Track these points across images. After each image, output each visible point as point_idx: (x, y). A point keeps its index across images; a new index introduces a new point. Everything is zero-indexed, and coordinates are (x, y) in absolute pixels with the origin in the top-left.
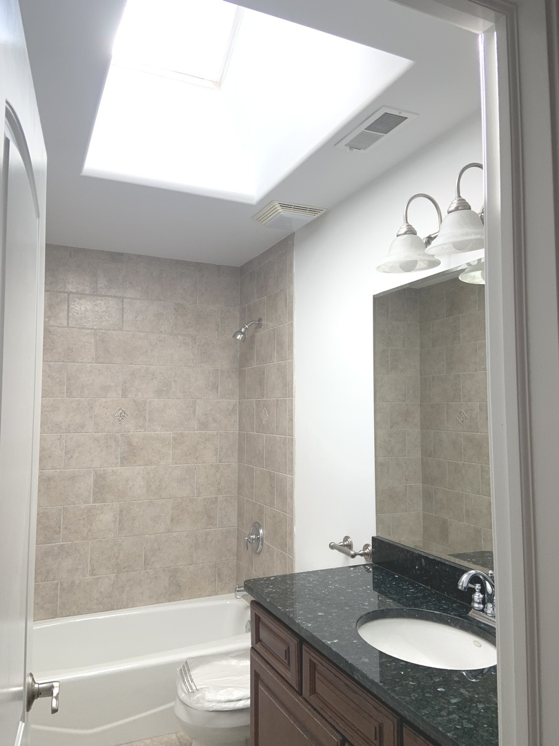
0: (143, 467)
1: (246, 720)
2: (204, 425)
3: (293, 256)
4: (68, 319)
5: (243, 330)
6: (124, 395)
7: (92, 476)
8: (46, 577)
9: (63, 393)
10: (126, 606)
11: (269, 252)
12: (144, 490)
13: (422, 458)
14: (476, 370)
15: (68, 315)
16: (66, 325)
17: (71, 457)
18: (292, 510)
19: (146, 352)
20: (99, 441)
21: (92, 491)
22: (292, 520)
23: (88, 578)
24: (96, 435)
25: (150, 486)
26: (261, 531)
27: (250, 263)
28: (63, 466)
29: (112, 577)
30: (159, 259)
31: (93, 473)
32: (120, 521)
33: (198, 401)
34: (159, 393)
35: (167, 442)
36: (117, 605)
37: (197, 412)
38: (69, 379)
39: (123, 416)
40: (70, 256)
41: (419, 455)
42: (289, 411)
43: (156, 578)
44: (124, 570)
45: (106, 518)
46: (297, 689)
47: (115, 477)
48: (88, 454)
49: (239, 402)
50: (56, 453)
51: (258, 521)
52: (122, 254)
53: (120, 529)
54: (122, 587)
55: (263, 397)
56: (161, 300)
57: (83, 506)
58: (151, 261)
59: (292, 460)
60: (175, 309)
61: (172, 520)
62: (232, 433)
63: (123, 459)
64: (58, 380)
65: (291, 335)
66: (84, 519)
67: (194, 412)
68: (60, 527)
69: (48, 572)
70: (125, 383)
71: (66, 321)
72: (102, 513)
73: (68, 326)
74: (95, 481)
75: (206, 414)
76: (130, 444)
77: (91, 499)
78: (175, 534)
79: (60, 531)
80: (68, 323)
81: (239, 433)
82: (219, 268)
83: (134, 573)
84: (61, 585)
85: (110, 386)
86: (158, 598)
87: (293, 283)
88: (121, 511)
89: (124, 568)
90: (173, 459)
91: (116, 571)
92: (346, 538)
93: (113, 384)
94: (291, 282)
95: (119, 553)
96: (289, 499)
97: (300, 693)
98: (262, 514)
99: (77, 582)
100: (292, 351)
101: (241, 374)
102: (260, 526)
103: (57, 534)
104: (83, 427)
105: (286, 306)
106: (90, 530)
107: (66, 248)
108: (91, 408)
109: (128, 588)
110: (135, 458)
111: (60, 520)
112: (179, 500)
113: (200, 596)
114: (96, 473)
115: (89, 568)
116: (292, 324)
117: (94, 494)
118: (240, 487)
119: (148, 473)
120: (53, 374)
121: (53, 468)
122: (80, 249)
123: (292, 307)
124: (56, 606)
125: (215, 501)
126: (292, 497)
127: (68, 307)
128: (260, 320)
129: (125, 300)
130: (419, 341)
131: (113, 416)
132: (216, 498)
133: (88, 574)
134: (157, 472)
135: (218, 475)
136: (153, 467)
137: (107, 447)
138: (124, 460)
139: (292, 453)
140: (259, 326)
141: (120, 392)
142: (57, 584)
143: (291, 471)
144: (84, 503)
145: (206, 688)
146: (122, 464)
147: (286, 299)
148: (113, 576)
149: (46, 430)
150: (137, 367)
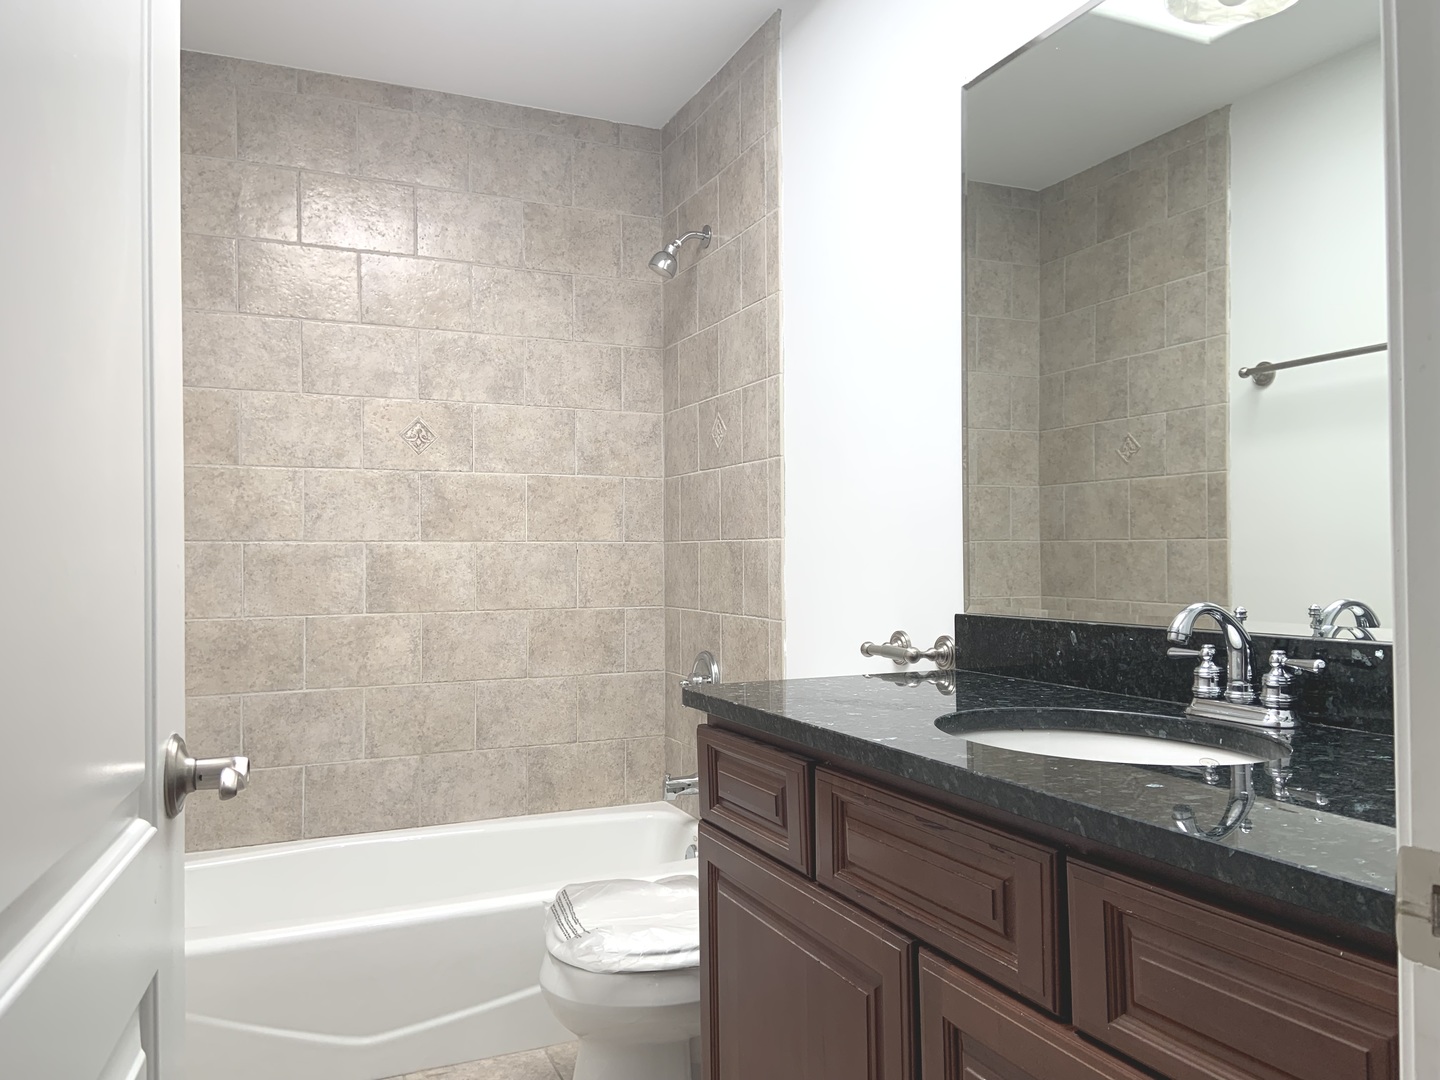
0: (469, 543)
1: (690, 992)
2: (593, 463)
3: (776, 63)
4: (299, 226)
5: (671, 249)
6: (424, 394)
7: (364, 557)
8: (276, 757)
9: (296, 383)
10: (443, 820)
11: (725, 73)
12: (474, 591)
13: (1042, 545)
14: (1162, 346)
15: (299, 218)
16: (294, 239)
17: (319, 517)
18: (779, 608)
19: (469, 303)
20: (375, 488)
21: (364, 587)
22: (779, 628)
23: (363, 761)
24: (369, 474)
25: (485, 583)
26: (715, 669)
27: (684, 111)
28: (302, 533)
29: (412, 763)
30: (488, 104)
31: (365, 551)
32: (425, 651)
33: (580, 413)
34: (497, 392)
35: (518, 495)
36: (424, 818)
37: (578, 436)
38: (306, 354)
39: (423, 437)
40: (300, 91)
41: (1036, 539)
42: (771, 405)
43: (502, 766)
44: (437, 749)
45: (396, 643)
46: (804, 871)
47: (411, 562)
48: (354, 513)
49: (665, 417)
50: (287, 507)
51: (708, 648)
52: (410, 90)
53: (426, 667)
54: (434, 781)
55: (715, 392)
56: (495, 194)
57: (347, 618)
58: (474, 108)
59: (777, 507)
60: (526, 214)
61: (532, 653)
62: (651, 482)
63: (426, 524)
64: (283, 355)
65: (774, 239)
66: (350, 643)
67: (572, 434)
68: (300, 659)
69: (279, 748)
70: (425, 368)
71: (296, 230)
72: (387, 633)
73: (300, 243)
74: (371, 567)
75: (597, 441)
76: (439, 495)
77: (364, 604)
78: (538, 681)
79: (301, 667)
80: (299, 235)
81: (666, 482)
82: (617, 131)
83: (456, 755)
84: (308, 774)
85: (395, 374)
86: (506, 807)
87: (777, 124)
88: (427, 631)
89: (437, 745)
90: (530, 530)
91: (419, 750)
92: (897, 636)
93: (400, 370)
94: (773, 122)
95: (425, 714)
96: (772, 588)
97: (811, 877)
98: (716, 632)
99: (341, 769)
100: (777, 276)
101: (667, 356)
102: (712, 659)
103: (296, 672)
104: (340, 456)
105: (762, 181)
106: (363, 667)
107: (290, 73)
108: (357, 417)
109: (445, 785)
110: (451, 525)
111: (301, 645)
112: (547, 613)
113: (592, 805)
114: (371, 551)
115: (364, 742)
116: (776, 216)
117: (369, 594)
118: (670, 589)
119: (480, 557)
120: (274, 341)
121: (283, 538)
122: (321, 75)
123: (776, 178)
124: (299, 817)
125: (619, 618)
126: (778, 583)
127: (299, 200)
128: (706, 229)
129: (420, 191)
130: (1038, 303)
131: (403, 435)
132: (621, 613)
133: (363, 755)
134: (498, 554)
135: (625, 566)
136: (490, 544)
137: (393, 499)
138: (429, 529)
139: (777, 493)
140: (705, 243)
141: (416, 387)
142: (301, 770)
143: (776, 529)
144: (350, 612)
145: (606, 928)
146: (426, 537)
147: (763, 164)
148: (414, 760)
149: (262, 459)
150: (450, 335)
